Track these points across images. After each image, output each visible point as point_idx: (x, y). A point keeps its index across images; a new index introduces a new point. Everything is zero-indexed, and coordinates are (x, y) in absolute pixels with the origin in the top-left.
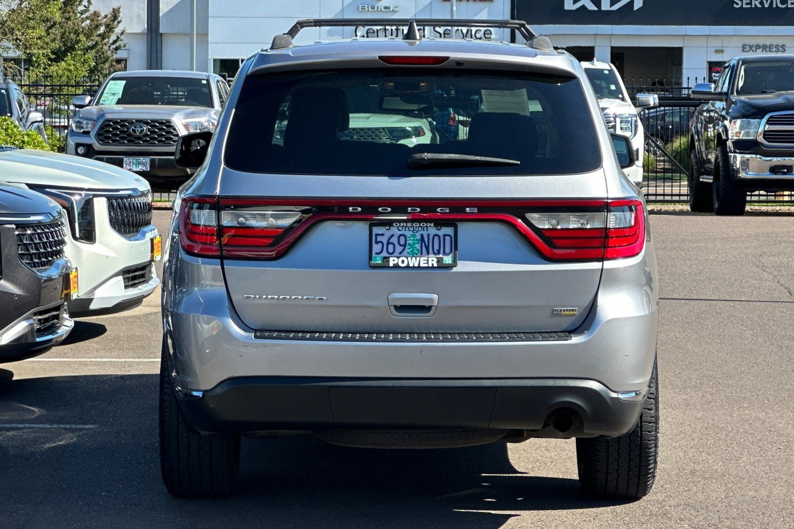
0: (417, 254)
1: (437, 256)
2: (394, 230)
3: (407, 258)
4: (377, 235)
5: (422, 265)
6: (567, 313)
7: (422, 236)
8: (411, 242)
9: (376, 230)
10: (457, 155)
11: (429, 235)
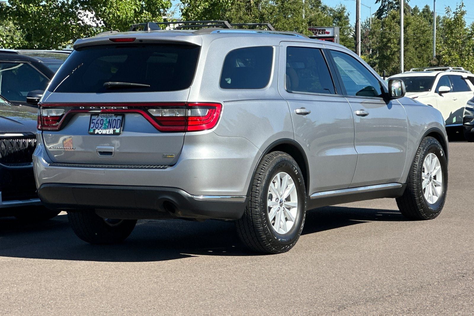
0: (106, 128)
1: (114, 129)
2: (100, 118)
3: (102, 130)
4: (93, 119)
5: (107, 133)
6: (169, 156)
7: (109, 120)
8: (105, 123)
9: (93, 117)
10: (122, 83)
11: (112, 120)
